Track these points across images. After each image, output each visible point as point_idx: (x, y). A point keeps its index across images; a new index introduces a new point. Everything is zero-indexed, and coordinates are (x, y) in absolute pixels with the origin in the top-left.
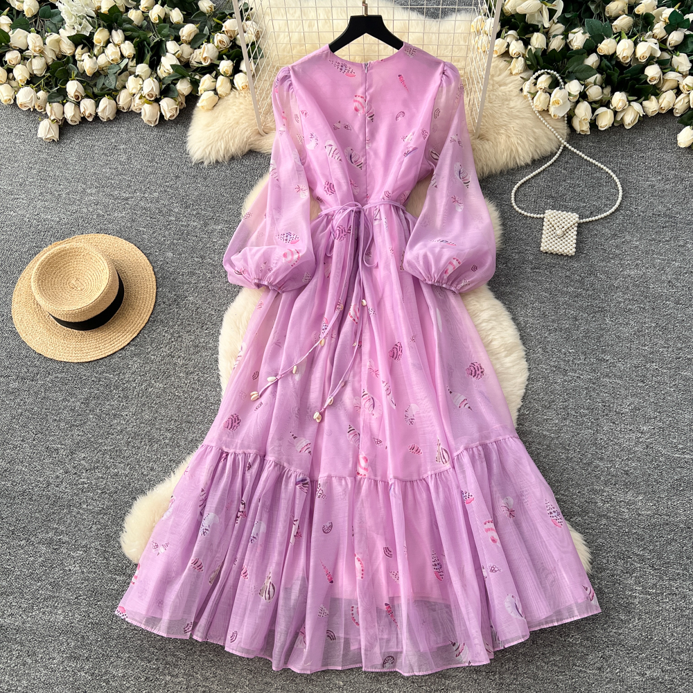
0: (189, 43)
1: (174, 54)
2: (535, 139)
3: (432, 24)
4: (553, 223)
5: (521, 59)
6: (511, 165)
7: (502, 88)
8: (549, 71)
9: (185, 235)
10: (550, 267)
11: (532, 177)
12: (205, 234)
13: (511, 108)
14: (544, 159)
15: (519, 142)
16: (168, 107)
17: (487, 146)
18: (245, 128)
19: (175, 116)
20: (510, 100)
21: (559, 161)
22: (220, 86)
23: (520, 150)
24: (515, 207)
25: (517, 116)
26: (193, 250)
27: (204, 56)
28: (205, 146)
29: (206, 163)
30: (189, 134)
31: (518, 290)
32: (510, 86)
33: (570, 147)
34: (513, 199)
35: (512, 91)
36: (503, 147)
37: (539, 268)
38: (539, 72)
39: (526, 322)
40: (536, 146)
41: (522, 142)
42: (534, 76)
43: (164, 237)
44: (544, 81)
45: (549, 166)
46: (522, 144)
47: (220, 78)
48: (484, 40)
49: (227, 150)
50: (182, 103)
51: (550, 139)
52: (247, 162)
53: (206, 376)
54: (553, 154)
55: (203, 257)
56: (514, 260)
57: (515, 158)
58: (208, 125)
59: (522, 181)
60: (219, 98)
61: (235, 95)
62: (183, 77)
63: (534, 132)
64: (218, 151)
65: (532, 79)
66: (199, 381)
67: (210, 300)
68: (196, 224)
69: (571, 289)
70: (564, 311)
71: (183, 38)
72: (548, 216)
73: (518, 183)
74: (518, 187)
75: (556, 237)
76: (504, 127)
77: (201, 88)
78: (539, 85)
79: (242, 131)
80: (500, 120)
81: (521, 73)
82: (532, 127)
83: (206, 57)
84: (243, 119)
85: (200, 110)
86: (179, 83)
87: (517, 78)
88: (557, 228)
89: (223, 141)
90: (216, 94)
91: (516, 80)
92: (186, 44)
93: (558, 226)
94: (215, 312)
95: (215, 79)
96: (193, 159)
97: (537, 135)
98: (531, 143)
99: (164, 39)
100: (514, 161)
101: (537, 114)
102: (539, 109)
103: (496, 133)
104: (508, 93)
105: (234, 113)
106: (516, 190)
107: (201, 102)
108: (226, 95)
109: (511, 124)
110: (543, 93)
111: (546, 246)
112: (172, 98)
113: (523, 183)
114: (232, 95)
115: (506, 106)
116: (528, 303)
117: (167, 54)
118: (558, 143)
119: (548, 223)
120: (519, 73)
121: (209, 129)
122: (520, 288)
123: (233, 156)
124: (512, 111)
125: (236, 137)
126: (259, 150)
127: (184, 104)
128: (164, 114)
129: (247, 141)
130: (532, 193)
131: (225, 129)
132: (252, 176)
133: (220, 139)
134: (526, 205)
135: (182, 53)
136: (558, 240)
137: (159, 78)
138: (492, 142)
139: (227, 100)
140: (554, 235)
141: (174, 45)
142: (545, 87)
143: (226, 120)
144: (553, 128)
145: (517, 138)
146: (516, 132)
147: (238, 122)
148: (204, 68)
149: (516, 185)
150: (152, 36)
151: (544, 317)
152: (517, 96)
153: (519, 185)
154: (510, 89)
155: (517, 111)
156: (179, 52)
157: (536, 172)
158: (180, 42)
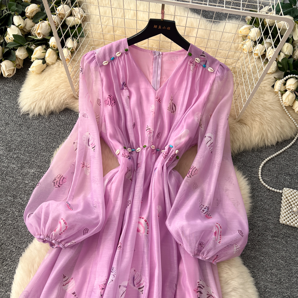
0: (32, 18)
1: (17, 27)
2: (281, 127)
3: (211, 27)
4: (290, 200)
5: (274, 62)
6: (261, 144)
8: (297, 76)
9: (4, 175)
10: (287, 236)
11: (275, 156)
12: (20, 176)
13: (265, 101)
14: (286, 142)
15: (270, 129)
16: (7, 68)
17: (245, 129)
18: (63, 92)
19: (11, 76)
20: (265, 94)
21: (296, 145)
22: (49, 57)
23: (269, 135)
24: (261, 180)
25: (269, 108)
26: (8, 189)
27: (38, 32)
28: (30, 103)
29: (31, 115)
31: (261, 256)
35: (266, 87)
36: (257, 132)
37: (278, 237)
38: (289, 76)
39: (266, 287)
41: (272, 129)
42: (285, 78)
44: (292, 83)
45: (288, 148)
46: (271, 131)
47: (49, 50)
48: (248, 43)
49: (47, 107)
50: (19, 65)
51: (291, 128)
52: (62, 118)
54: (292, 139)
55: (15, 197)
56: (259, 227)
57: (264, 140)
58: (36, 86)
59: (268, 159)
60: (47, 66)
61: (59, 64)
62: (21, 46)
63: (281, 122)
64: (40, 108)
65: (282, 81)
67: (13, 237)
68: (14, 166)
70: (296, 279)
71: (27, 14)
72: (286, 193)
73: (264, 159)
74: (265, 163)
75: (292, 213)
76: (259, 116)
77: (33, 57)
78: (288, 86)
79: (61, 94)
80: (257, 110)
81: (273, 73)
82: (280, 118)
83: (39, 33)
84: (62, 85)
85: (31, 73)
86: (17, 50)
87: (270, 77)
88: (293, 205)
89: (45, 101)
90: (44, 62)
91: (269, 78)
92: (29, 19)
93: (294, 204)
94: (16, 250)
95: (45, 51)
96: (21, 111)
97: (283, 124)
98: (278, 131)
99: (13, 13)
100: (263, 142)
101: (284, 108)
102: (286, 105)
103: (253, 120)
104: (263, 87)
105: (56, 79)
106: (263, 165)
107: (32, 68)
108: (52, 64)
109: (264, 114)
110: (291, 93)
111: (284, 220)
112: (11, 61)
113: (268, 160)
114: (57, 64)
115: (262, 99)
116: (268, 269)
117: (12, 26)
118: (297, 131)
119: (286, 199)
120: (272, 73)
121: (35, 89)
122: (262, 253)
123: (52, 112)
124: (266, 104)
125: (55, 98)
126: (73, 109)
127: (21, 65)
128: (3, 73)
129: (64, 102)
130: (275, 170)
131: (48, 91)
132: (65, 130)
133: (43, 98)
134: (270, 179)
135: (25, 25)
136: (294, 215)
137: (5, 43)
138: (249, 127)
139: (52, 68)
140: (290, 210)
141: (20, 19)
142: (293, 89)
143: (49, 84)
144: (294, 119)
145: (268, 126)
146: (268, 122)
147: (58, 87)
148: (38, 40)
149: (263, 161)
150: (5, 10)
151: (280, 283)
152: (270, 91)
153: (266, 162)
154: (265, 85)
155: (269, 104)
156: (22, 25)
157: (279, 152)
158: (24, 17)
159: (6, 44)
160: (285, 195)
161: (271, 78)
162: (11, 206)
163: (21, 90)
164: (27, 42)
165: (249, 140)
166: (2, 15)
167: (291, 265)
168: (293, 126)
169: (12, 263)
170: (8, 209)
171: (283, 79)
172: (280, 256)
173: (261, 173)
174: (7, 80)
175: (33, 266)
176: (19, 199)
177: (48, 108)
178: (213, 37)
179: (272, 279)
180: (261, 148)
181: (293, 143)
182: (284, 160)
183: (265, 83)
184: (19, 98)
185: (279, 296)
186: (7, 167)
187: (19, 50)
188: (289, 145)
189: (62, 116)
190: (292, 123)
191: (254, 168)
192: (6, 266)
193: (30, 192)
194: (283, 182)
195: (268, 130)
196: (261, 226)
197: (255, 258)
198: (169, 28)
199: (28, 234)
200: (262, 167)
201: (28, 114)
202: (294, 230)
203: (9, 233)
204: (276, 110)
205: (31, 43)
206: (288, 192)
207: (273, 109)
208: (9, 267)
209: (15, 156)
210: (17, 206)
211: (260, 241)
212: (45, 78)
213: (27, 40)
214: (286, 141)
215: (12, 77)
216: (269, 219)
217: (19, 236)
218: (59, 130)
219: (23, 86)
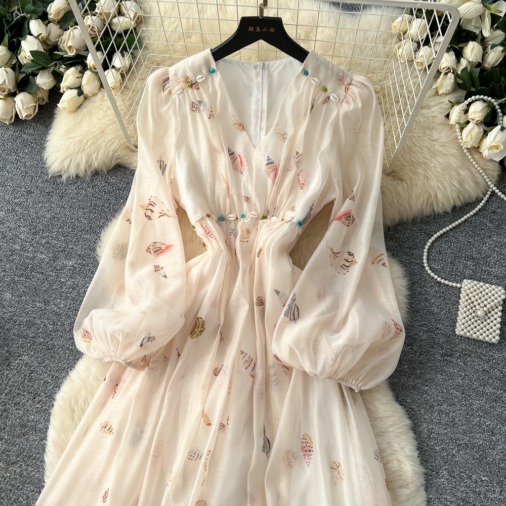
0: (59, 23)
1: (37, 37)
2: (459, 183)
3: (347, 21)
4: (473, 299)
5: (451, 75)
6: (428, 211)
7: (425, 111)
8: (486, 98)
9: (28, 271)
10: (466, 354)
11: (451, 230)
12: (53, 271)
13: (433, 141)
14: (468, 206)
15: (440, 186)
16: (24, 104)
17: (400, 188)
18: (111, 140)
19: (31, 118)
20: (434, 128)
21: (485, 210)
22: (87, 84)
23: (440, 195)
24: (427, 268)
25: (440, 152)
26: (36, 291)
27: (69, 45)
28: (63, 158)
29: (64, 177)
30: (49, 137)
31: (423, 384)
32: (434, 109)
33: (500, 194)
34: (425, 257)
35: (436, 117)
36: (420, 191)
37: (451, 356)
38: (473, 98)
39: (431, 431)
40: (460, 192)
41: (444, 186)
42: (466, 102)
43: (5, 271)
44: (477, 110)
45: (472, 216)
46: (443, 189)
47: (88, 73)
48: (407, 46)
49: (89, 164)
50: (43, 99)
51: (477, 183)
52: (112, 180)
53: (30, 469)
54: (479, 201)
55: (46, 302)
56: (421, 340)
57: (432, 204)
58: (69, 131)
59: (438, 234)
60: (86, 98)
61: (104, 95)
62: (43, 68)
63: (459, 175)
64: (78, 165)
65: (463, 106)
66: (20, 476)
67: (47, 362)
68: (43, 256)
69: (488, 390)
70: (478, 419)
71: (51, 17)
72: (466, 288)
73: (433, 235)
74: (433, 241)
75: (476, 318)
76: (423, 166)
77: (63, 85)
78: (471, 115)
79: (108, 142)
80: (420, 156)
81: (449, 94)
82: (457, 167)
83: (71, 46)
84: (109, 128)
85: (61, 111)
86: (38, 76)
87: (443, 100)
88: (478, 307)
89: (85, 154)
90: (81, 93)
91: (442, 103)
92: (54, 24)
93: (479, 304)
94: (52, 380)
95: (81, 75)
96: (50, 171)
97: (462, 178)
98: (454, 188)
99: (29, 15)
100: (431, 207)
101: (465, 151)
102: (467, 145)
103: (413, 173)
104: (431, 118)
105: (100, 120)
106: (430, 245)
107: (62, 103)
108: (93, 96)
109: (432, 163)
110: (476, 127)
111: (463, 330)
112: (30, 93)
113: (439, 237)
114: (99, 96)
115: (428, 137)
116: (435, 404)
117: (29, 37)
118: (486, 188)
119: (467, 297)
120: (447, 94)
121: (69, 137)
122: (426, 381)
123: (97, 172)
124: (434, 145)
125: (100, 149)
126: (128, 166)
127: (46, 100)
128: (18, 113)
129: (113, 155)
130: (449, 251)
131: (88, 138)
132: (117, 198)
133: (81, 150)
134: (441, 266)
135: (49, 34)
136: (478, 322)
137: (19, 65)
138: (407, 184)
139: (93, 102)
140: (473, 314)
141: (39, 25)
142: (479, 119)
143: (89, 127)
144: (482, 169)
145: (438, 181)
146: (438, 174)
147: (103, 132)
148: (69, 58)
149: (430, 238)
150: (16, 11)
151: (453, 425)
152: (442, 124)
153: (434, 239)
154: (435, 114)
155: (440, 146)
156: (44, 34)
157: (457, 223)
158: (47, 21)
159: (21, 66)
160: (465, 291)
161: (445, 101)
162: (42, 316)
163: (47, 139)
164: (53, 62)
165: (407, 205)
166: (13, 19)
167: (472, 398)
168: (480, 180)
169: (47, 398)
170: (37, 321)
171: (462, 104)
172: (454, 385)
173: (426, 258)
174: (26, 124)
175: (77, 402)
176: (53, 306)
177: (90, 166)
178: (350, 38)
179: (440, 420)
180: (428, 217)
181: (480, 207)
182: (465, 236)
183: (434, 112)
184: (46, 152)
185: (450, 444)
186: (33, 258)
187: (41, 75)
188: (474, 211)
189: (111, 177)
190: (478, 176)
191: (415, 249)
192: (38, 403)
193: (69, 295)
194: (463, 271)
195: (438, 187)
196: (425, 340)
197: (414, 388)
198: (272, 30)
199: (69, 358)
200: (428, 248)
201: (60, 176)
202: (477, 344)
203: (41, 355)
204: (452, 155)
205: (58, 62)
206: (469, 286)
207: (446, 153)
208: (44, 405)
209: (44, 241)
210: (50, 316)
211: (422, 363)
212: (82, 118)
213: (52, 58)
214: (469, 204)
215: (33, 119)
216: (438, 328)
217: (56, 360)
218: (109, 200)
219: (50, 132)
